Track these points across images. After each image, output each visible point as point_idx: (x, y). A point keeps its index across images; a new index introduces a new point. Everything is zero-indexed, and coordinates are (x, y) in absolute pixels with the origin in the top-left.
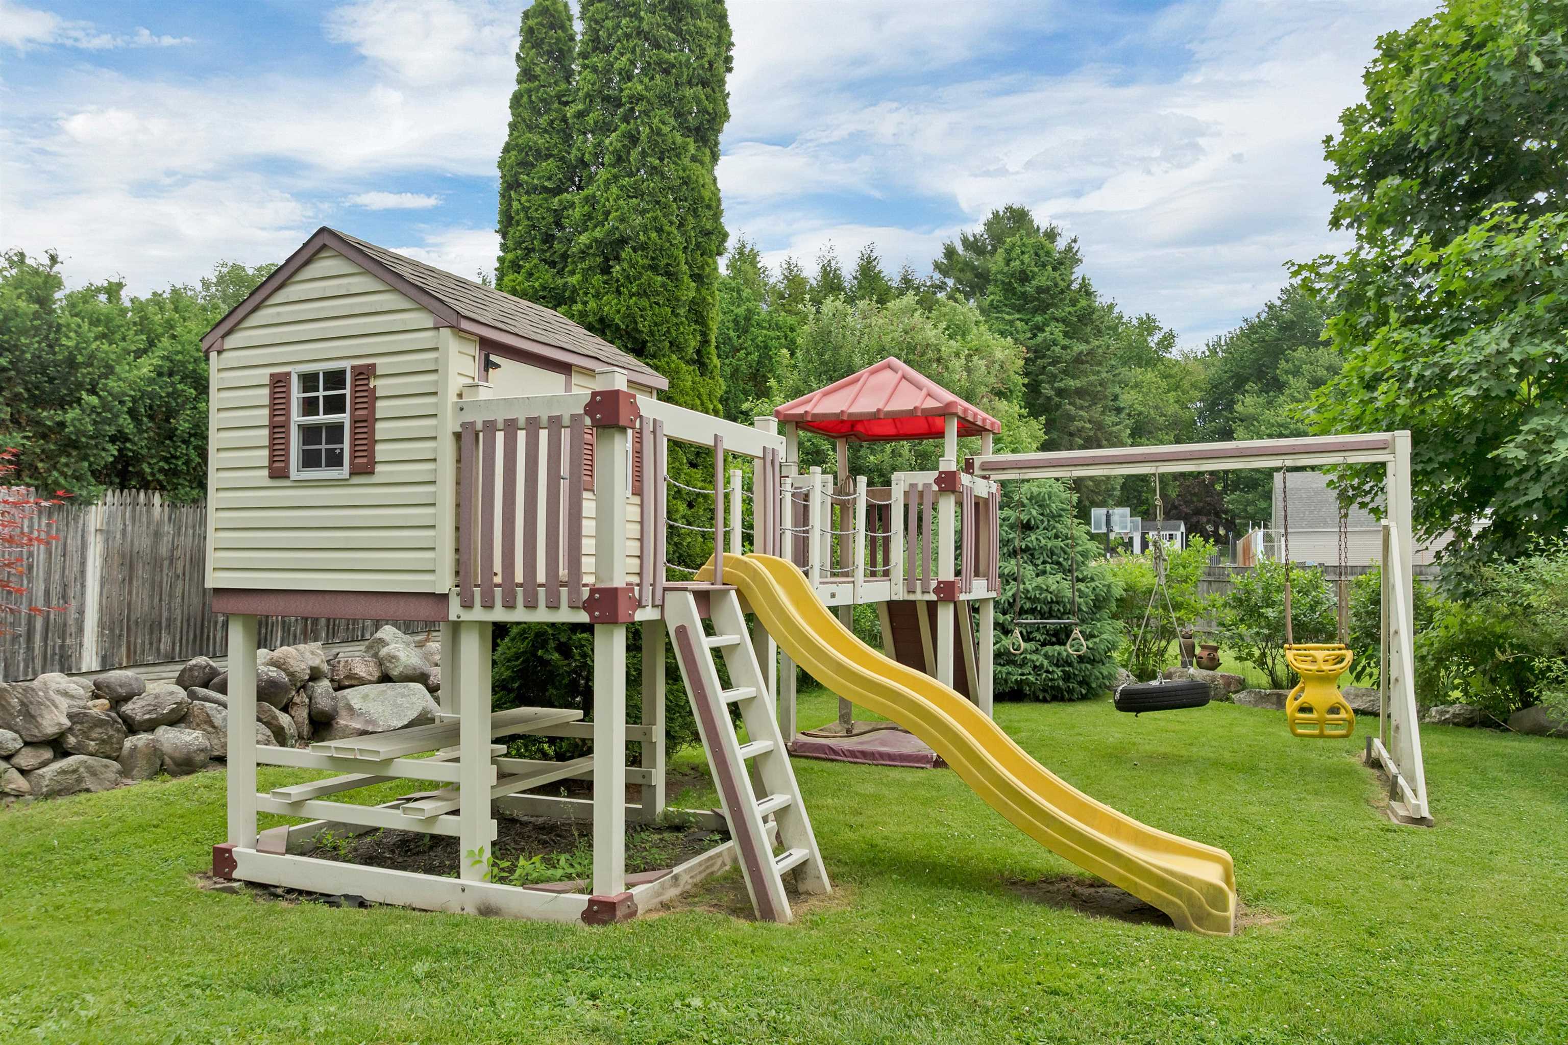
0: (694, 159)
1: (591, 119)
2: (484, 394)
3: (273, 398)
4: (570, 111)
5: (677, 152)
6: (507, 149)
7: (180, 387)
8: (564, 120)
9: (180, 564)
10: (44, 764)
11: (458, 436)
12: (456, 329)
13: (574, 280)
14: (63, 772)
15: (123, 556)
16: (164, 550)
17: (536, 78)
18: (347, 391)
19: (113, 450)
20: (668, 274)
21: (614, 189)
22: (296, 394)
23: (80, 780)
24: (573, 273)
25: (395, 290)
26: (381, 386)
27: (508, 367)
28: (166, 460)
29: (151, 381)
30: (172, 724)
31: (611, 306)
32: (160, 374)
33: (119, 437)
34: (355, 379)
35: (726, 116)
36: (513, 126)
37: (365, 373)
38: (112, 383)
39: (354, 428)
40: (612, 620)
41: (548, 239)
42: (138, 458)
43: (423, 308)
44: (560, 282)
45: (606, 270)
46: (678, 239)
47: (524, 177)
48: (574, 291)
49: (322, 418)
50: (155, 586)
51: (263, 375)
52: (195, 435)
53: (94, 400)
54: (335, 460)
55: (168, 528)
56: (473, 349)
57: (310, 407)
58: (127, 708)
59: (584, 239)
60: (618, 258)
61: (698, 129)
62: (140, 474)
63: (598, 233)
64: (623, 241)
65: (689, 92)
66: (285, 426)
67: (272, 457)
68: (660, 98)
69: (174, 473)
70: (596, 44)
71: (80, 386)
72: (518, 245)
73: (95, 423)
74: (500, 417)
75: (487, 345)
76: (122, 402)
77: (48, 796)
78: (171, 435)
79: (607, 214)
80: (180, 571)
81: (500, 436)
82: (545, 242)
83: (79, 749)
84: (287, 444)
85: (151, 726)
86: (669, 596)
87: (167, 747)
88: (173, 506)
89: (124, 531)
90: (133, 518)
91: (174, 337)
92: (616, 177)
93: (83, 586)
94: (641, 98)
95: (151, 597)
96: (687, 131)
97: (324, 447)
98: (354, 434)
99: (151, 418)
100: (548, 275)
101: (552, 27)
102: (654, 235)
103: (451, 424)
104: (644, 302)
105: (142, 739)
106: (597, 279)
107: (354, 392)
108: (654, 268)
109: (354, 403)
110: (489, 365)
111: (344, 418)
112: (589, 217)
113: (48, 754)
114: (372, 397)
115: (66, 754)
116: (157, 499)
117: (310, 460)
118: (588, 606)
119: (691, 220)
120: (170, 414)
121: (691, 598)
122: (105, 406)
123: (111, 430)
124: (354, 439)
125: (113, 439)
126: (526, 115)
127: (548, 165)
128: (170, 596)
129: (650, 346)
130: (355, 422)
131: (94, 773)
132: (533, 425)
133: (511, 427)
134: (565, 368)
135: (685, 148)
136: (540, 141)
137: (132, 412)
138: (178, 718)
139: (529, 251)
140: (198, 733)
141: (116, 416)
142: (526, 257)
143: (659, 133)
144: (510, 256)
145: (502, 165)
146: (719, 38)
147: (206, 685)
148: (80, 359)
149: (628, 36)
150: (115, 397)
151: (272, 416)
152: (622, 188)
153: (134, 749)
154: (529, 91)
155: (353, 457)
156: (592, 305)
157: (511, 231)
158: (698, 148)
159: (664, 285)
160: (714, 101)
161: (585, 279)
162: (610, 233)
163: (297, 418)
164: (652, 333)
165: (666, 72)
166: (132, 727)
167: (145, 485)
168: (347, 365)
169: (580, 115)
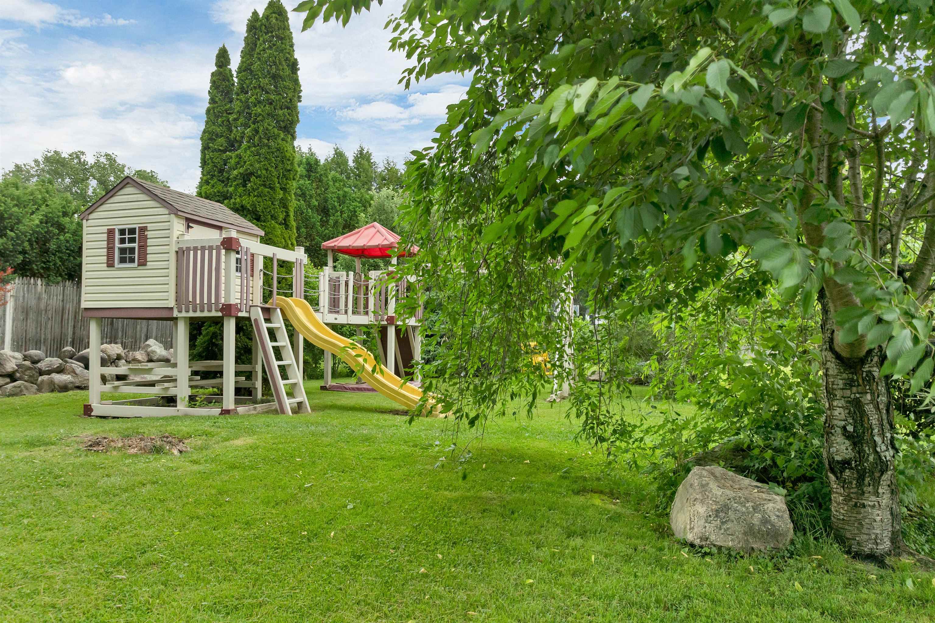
0: (283, 140)
1: (239, 122)
2: (187, 237)
3: (108, 238)
4: (231, 118)
5: (276, 137)
6: (204, 132)
7: (51, 229)
8: (228, 121)
9: (50, 312)
10: (7, 384)
11: (177, 252)
12: (176, 215)
13: (231, 189)
14: (15, 387)
15: (23, 308)
16: (42, 306)
17: (217, 102)
18: (137, 236)
19: (21, 257)
20: (270, 188)
21: (248, 152)
22: (117, 236)
23: (21, 391)
24: (231, 186)
25: (154, 200)
26: (149, 234)
27: (196, 228)
28: (44, 263)
29: (37, 226)
30: (58, 372)
31: (247, 201)
32: (41, 223)
33: (24, 252)
34: (139, 232)
35: (298, 121)
36: (207, 122)
37: (143, 229)
38: (21, 227)
39: (139, 249)
40: (230, 315)
41: (221, 171)
42: (30, 262)
43: (165, 207)
44: (225, 189)
45: (245, 186)
46: (275, 173)
47: (211, 145)
48: (231, 194)
49: (127, 245)
50: (38, 323)
51: (105, 229)
52: (59, 251)
53: (12, 234)
54: (132, 260)
55: (44, 296)
56: (184, 222)
57: (122, 241)
58: (39, 365)
59: (235, 172)
60: (249, 180)
61: (285, 127)
62: (31, 270)
63: (241, 170)
64: (252, 174)
65: (281, 112)
66: (113, 248)
67: (108, 259)
68: (268, 115)
69: (47, 269)
70: (243, 90)
71: (5, 228)
72: (208, 173)
73: (13, 245)
74: (192, 246)
75: (188, 220)
76: (26, 236)
77: (9, 396)
78: (47, 251)
79: (245, 162)
80: (50, 316)
81: (192, 252)
82: (219, 172)
83: (20, 379)
84: (114, 254)
85: (49, 373)
86: (252, 308)
87: (56, 381)
88: (47, 285)
89: (24, 296)
90: (28, 291)
91: (47, 205)
92: (249, 147)
93: (4, 321)
94: (260, 115)
95: (36, 328)
96: (280, 128)
97: (128, 256)
98: (139, 251)
99: (37, 243)
100: (220, 187)
101: (224, 80)
102: (264, 172)
103: (174, 248)
104: (260, 199)
105: (45, 377)
106: (241, 189)
107: (139, 236)
108: (265, 185)
109: (139, 240)
110: (189, 227)
111: (136, 245)
112: (238, 163)
113: (8, 380)
114: (146, 238)
115: (15, 380)
116: (39, 282)
117: (122, 260)
118: (221, 310)
119: (281, 166)
120: (47, 241)
121: (260, 309)
122: (18, 237)
123: (20, 249)
124: (139, 253)
125: (20, 253)
126: (212, 118)
127: (221, 140)
128: (45, 328)
129: (262, 218)
130: (140, 247)
131: (27, 389)
132: (203, 249)
133: (195, 249)
134: (220, 228)
135: (278, 135)
136: (218, 130)
137: (29, 241)
138: (60, 370)
139: (213, 176)
140: (69, 376)
141: (23, 242)
142: (212, 178)
143: (267, 129)
144: (205, 178)
145: (202, 139)
146: (295, 89)
147: (71, 358)
148: (6, 215)
149: (255, 88)
150: (23, 233)
151: (108, 244)
152: (252, 152)
153: (43, 381)
154: (214, 108)
155: (139, 259)
156: (238, 200)
157: (205, 167)
158: (285, 135)
159: (268, 192)
160: (292, 116)
161: (236, 189)
162: (246, 170)
163: (117, 245)
164: (263, 212)
165: (271, 104)
166: (41, 373)
167: (34, 275)
168: (136, 226)
169: (235, 120)
